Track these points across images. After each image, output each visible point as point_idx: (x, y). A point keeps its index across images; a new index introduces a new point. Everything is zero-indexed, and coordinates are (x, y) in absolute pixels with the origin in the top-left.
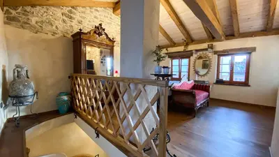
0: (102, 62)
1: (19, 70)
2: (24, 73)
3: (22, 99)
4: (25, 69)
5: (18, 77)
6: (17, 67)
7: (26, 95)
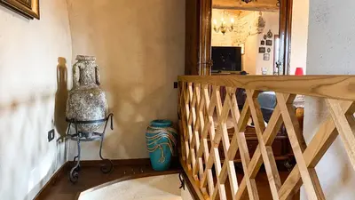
0: (261, 50)
1: (82, 65)
2: (89, 72)
3: (83, 126)
4: (93, 64)
5: (80, 81)
6: (80, 61)
7: (90, 119)
